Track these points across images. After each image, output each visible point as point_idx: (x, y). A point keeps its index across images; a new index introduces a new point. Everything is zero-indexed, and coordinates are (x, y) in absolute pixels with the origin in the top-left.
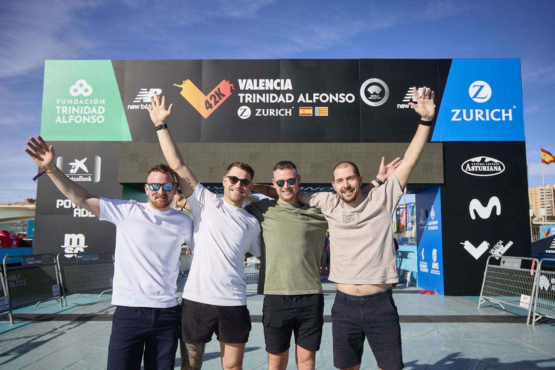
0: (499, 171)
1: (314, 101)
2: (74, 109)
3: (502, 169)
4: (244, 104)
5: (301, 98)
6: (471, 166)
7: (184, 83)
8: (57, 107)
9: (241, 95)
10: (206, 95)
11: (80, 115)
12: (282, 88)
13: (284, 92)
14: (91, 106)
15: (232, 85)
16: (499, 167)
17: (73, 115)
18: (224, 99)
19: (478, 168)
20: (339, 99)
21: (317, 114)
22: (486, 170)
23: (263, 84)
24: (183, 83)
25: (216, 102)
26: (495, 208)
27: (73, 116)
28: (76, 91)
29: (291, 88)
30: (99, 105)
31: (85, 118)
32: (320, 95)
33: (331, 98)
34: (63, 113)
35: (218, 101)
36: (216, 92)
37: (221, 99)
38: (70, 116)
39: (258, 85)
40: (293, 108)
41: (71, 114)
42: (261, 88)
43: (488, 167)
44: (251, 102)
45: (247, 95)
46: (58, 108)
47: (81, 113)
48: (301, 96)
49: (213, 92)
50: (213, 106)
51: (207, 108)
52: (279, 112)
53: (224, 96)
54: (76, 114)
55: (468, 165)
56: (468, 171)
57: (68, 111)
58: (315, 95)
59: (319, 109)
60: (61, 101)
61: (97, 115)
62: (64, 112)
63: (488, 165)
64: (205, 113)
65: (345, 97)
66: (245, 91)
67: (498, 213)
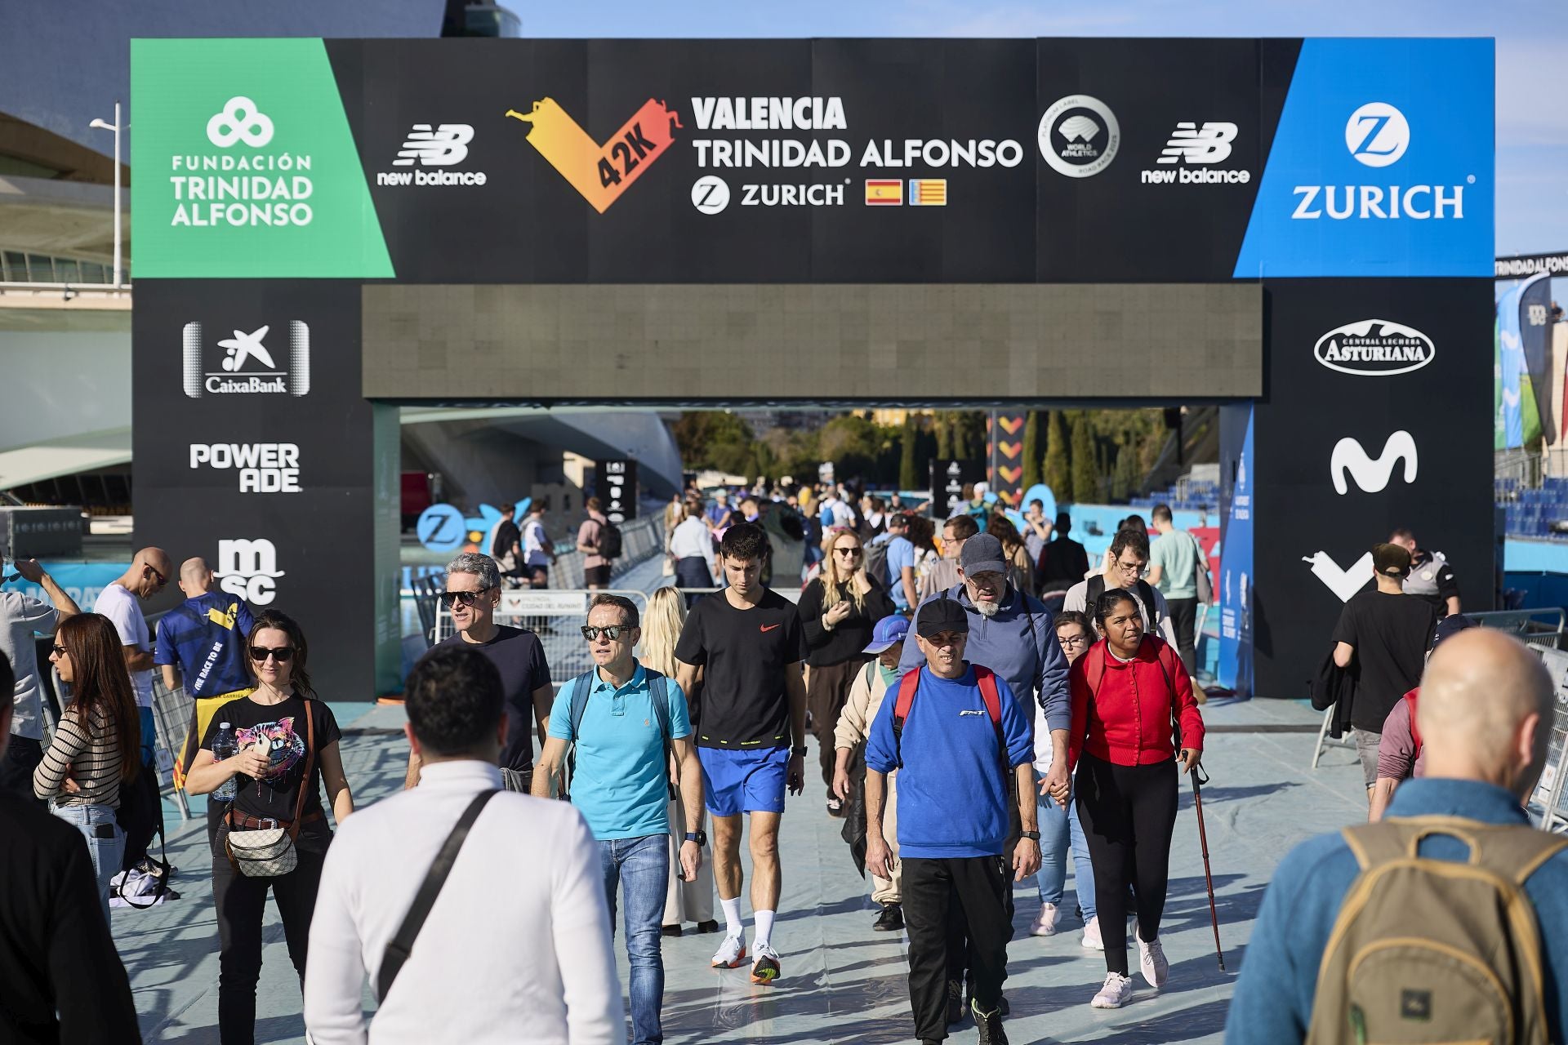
0: (1419, 362)
1: (909, 163)
2: (222, 183)
3: (1427, 354)
4: (710, 170)
5: (871, 155)
6: (1340, 347)
7: (537, 107)
8: (173, 179)
9: (701, 145)
10: (601, 144)
11: (241, 201)
12: (818, 125)
13: (823, 136)
14: (273, 176)
15: (674, 114)
16: (1420, 349)
17: (220, 202)
18: (652, 156)
19: (1360, 354)
20: (979, 156)
21: (914, 201)
22: (1382, 359)
23: (764, 113)
24: (535, 109)
25: (630, 166)
26: (1400, 464)
27: (222, 206)
28: (225, 130)
29: (842, 124)
30: (294, 172)
31: (255, 210)
32: (924, 144)
33: (955, 153)
34: (191, 197)
35: (636, 163)
36: (628, 136)
37: (643, 155)
38: (214, 207)
39: (749, 116)
40: (848, 181)
41: (216, 201)
42: (758, 124)
43: (1388, 350)
44: (729, 164)
45: (718, 144)
46: (178, 181)
47: (245, 196)
48: (872, 146)
49: (619, 137)
50: (622, 175)
51: (605, 183)
52: (807, 195)
53: (651, 146)
54: (229, 200)
55: (1333, 344)
56: (1332, 362)
57: (206, 192)
58: (909, 144)
59: (921, 184)
60: (184, 161)
61: (292, 202)
62: (196, 195)
63: (1388, 345)
64: (601, 198)
65: (994, 150)
66: (711, 134)
67: (1410, 475)
